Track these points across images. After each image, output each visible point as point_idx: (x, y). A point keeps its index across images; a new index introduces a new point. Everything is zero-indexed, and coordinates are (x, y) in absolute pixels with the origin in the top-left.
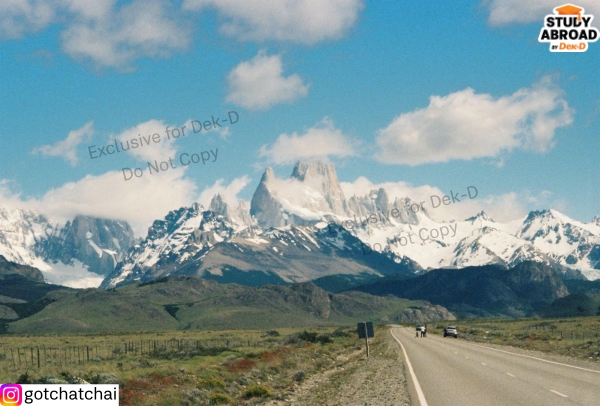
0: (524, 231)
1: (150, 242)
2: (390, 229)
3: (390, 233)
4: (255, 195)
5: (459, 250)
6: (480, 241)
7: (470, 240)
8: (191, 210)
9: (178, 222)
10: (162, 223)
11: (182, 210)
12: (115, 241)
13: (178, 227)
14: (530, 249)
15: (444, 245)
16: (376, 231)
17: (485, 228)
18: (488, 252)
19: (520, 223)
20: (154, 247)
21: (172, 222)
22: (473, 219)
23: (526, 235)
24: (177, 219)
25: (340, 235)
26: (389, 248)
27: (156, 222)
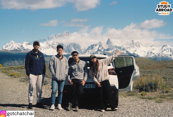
0: (162, 49)
1: (88, 51)
2: (134, 48)
3: (134, 49)
4: (107, 41)
5: (148, 53)
6: (152, 52)
7: (150, 51)
8: (96, 45)
9: (93, 47)
10: (90, 47)
11: (94, 45)
12: (77, 49)
13: (93, 48)
14: (162, 53)
15: (145, 52)
16: (132, 49)
17: (153, 49)
18: (154, 54)
19: (161, 48)
20: (89, 52)
21: (92, 47)
22: (151, 46)
23: (162, 50)
24: (93, 46)
25: (125, 51)
26: (134, 52)
27: (89, 47)
